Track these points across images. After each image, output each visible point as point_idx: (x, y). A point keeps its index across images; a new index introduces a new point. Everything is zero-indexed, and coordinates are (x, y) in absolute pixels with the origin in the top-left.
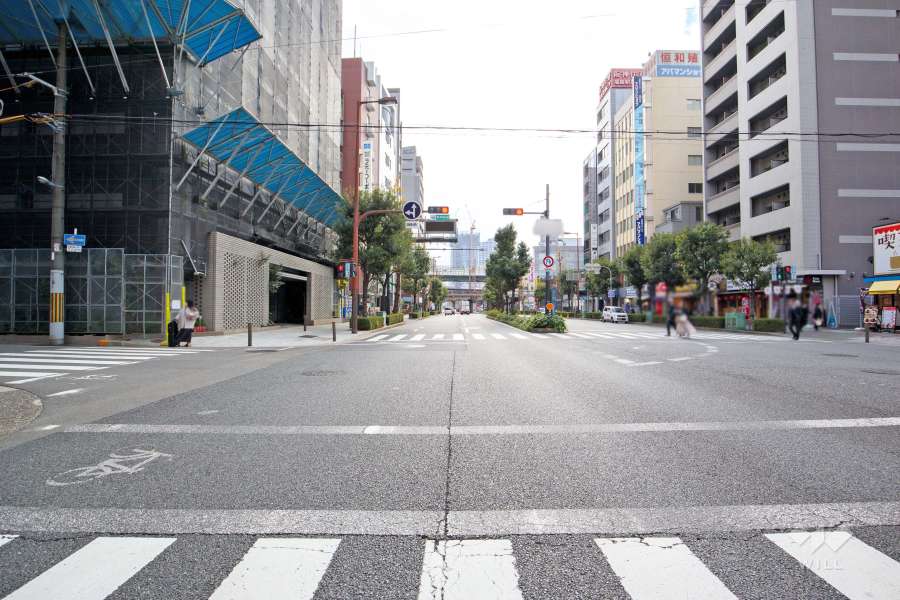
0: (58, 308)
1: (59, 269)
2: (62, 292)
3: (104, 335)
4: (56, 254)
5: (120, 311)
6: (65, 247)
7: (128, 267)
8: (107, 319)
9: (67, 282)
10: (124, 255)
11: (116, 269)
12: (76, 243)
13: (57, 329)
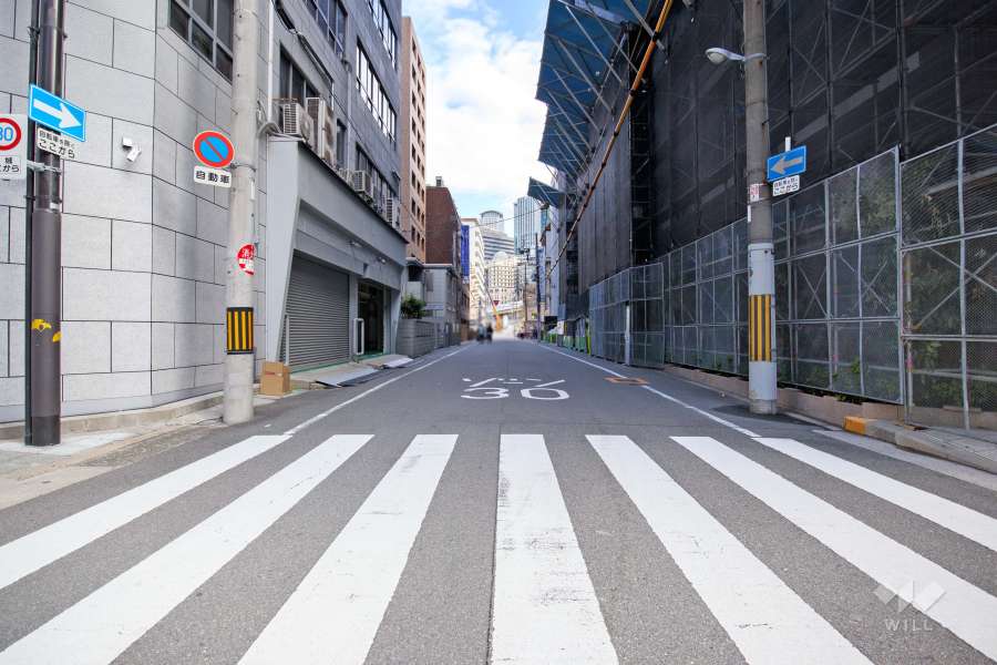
0: (764, 330)
1: (761, 240)
2: (773, 292)
3: (857, 400)
4: (754, 206)
5: (894, 336)
6: (770, 186)
7: (910, 202)
8: (869, 358)
9: (780, 271)
10: (898, 167)
11: (882, 214)
12: (789, 171)
13: (763, 378)
